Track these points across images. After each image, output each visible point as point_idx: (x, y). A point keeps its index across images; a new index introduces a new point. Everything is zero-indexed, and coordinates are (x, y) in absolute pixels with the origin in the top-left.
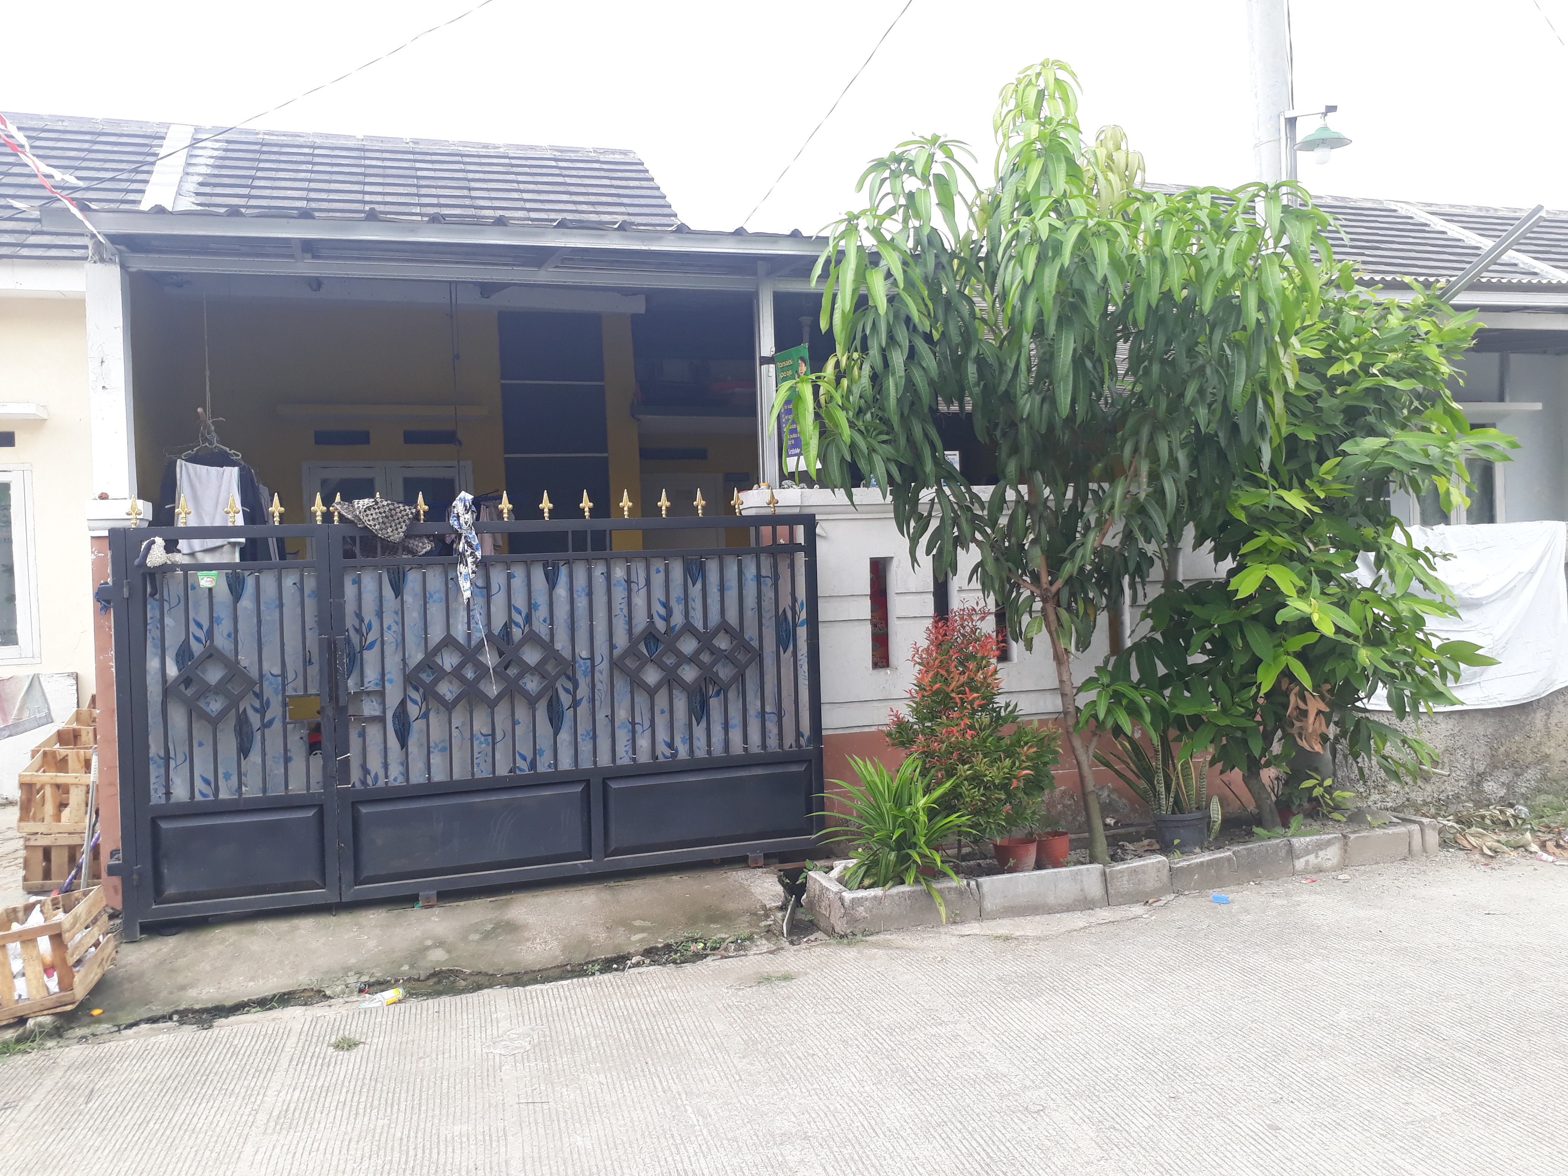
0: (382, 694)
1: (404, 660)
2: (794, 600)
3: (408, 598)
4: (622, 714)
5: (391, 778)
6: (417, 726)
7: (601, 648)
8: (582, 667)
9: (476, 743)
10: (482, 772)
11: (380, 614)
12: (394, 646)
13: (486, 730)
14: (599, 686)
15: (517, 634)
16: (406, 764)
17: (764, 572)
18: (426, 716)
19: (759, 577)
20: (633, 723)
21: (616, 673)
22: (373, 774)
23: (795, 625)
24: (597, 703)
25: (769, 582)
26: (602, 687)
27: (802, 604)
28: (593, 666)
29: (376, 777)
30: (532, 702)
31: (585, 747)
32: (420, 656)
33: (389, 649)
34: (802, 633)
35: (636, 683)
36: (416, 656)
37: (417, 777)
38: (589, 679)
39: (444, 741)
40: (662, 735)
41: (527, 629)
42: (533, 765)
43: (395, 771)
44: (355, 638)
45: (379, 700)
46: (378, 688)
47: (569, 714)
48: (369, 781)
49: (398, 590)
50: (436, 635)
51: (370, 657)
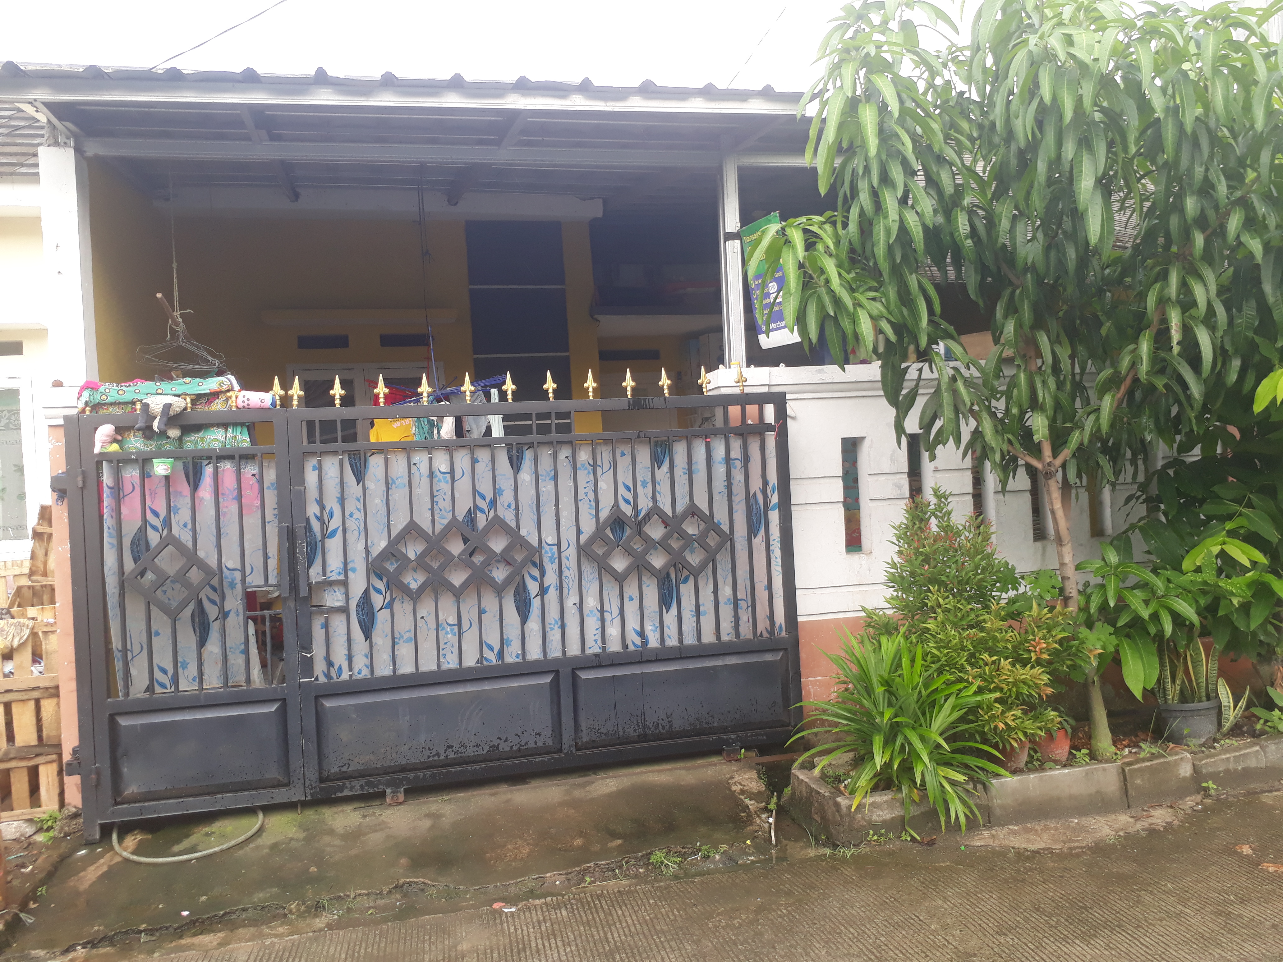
0: (345, 583)
1: (366, 548)
2: (765, 482)
3: (370, 484)
4: (591, 602)
5: (356, 670)
6: (382, 617)
7: (569, 534)
8: (549, 552)
9: (441, 633)
10: (450, 663)
11: (342, 500)
12: (356, 533)
13: (452, 620)
14: (566, 573)
15: (482, 520)
16: (371, 656)
17: (733, 455)
18: (390, 605)
19: (728, 460)
20: (602, 611)
21: (583, 560)
22: (336, 667)
23: (766, 509)
24: (565, 591)
25: (738, 464)
26: (571, 574)
27: (774, 487)
28: (560, 552)
29: (340, 670)
30: (499, 590)
31: (555, 636)
32: (383, 544)
33: (352, 537)
34: (774, 517)
35: (604, 569)
36: (380, 544)
37: (384, 669)
38: (556, 566)
39: (410, 631)
40: (632, 623)
41: (492, 514)
42: (501, 655)
43: (360, 662)
44: (316, 526)
45: (343, 590)
46: (342, 577)
47: (536, 603)
48: (333, 674)
49: (360, 477)
50: (400, 523)
51: (334, 546)
